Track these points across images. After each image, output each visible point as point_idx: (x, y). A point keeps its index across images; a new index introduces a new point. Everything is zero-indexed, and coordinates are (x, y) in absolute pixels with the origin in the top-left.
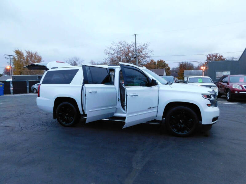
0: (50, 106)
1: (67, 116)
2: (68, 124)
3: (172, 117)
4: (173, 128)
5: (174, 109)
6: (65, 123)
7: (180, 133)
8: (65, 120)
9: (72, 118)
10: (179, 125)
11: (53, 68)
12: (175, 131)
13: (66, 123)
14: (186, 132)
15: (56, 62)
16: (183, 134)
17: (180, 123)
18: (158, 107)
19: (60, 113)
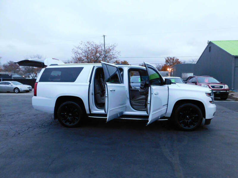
0: (51, 106)
1: (70, 116)
2: (72, 124)
3: (181, 113)
4: (181, 123)
5: (182, 106)
6: (68, 124)
7: (187, 128)
8: (68, 121)
9: (77, 118)
10: (186, 121)
11: (51, 65)
12: (182, 126)
13: (70, 124)
14: (192, 127)
15: (52, 59)
16: (190, 128)
17: (187, 119)
18: (167, 104)
19: (62, 113)
